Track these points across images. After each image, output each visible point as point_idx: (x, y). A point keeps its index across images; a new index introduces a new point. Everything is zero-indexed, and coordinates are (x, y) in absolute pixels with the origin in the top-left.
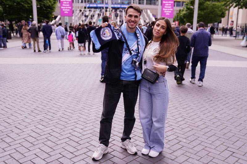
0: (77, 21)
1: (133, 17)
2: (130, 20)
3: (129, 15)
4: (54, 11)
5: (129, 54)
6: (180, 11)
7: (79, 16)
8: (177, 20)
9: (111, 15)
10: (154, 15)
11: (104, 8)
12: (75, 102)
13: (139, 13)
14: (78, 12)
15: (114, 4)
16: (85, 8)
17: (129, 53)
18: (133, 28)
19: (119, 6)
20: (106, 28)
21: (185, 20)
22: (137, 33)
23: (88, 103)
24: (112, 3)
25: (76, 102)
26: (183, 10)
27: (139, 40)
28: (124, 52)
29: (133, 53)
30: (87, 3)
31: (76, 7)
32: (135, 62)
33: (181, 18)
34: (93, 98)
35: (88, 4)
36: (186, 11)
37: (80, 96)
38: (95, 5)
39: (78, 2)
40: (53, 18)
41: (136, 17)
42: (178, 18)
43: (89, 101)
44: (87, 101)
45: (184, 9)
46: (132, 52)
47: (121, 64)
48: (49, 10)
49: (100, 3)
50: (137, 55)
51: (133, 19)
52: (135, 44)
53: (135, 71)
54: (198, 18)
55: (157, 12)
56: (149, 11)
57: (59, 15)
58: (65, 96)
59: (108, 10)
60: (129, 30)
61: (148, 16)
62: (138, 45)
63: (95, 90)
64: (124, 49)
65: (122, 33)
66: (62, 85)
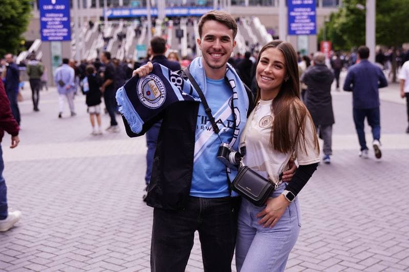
0: (84, 51)
1: (218, 40)
2: (211, 47)
3: (208, 36)
4: (25, 30)
5: (212, 132)
6: (332, 16)
7: (87, 39)
8: (328, 39)
9: (166, 32)
10: (270, 31)
11: (149, 18)
12: (79, 258)
13: (231, 30)
14: (85, 30)
15: (172, 8)
16: (102, 19)
17: (212, 130)
18: (219, 68)
19: (184, 11)
20: (149, 76)
21: (345, 37)
22: (229, 79)
23: (112, 260)
24: (168, 6)
25: (84, 259)
26: (339, 16)
27: (235, 96)
28: (199, 127)
29: (222, 129)
30: (106, 7)
31: (79, 18)
32: (227, 152)
33: (334, 33)
34: (125, 245)
35: (108, 10)
36: (347, 16)
37: (92, 242)
38: (126, 13)
39: (85, 7)
40: (21, 46)
41: (224, 39)
42: (329, 34)
43: (117, 255)
44: (112, 255)
45: (341, 11)
46: (219, 125)
47: (193, 158)
48: (12, 27)
49: (138, 7)
50: (231, 134)
51: (217, 44)
52: (226, 107)
53: (227, 172)
54: (377, 31)
55: (277, 21)
56: (257, 21)
57: (38, 38)
58: (54, 245)
59: (159, 21)
60: (210, 71)
61: (256, 32)
62: (233, 108)
63: (133, 223)
64: (199, 120)
65: (193, 81)
66: (46, 215)
